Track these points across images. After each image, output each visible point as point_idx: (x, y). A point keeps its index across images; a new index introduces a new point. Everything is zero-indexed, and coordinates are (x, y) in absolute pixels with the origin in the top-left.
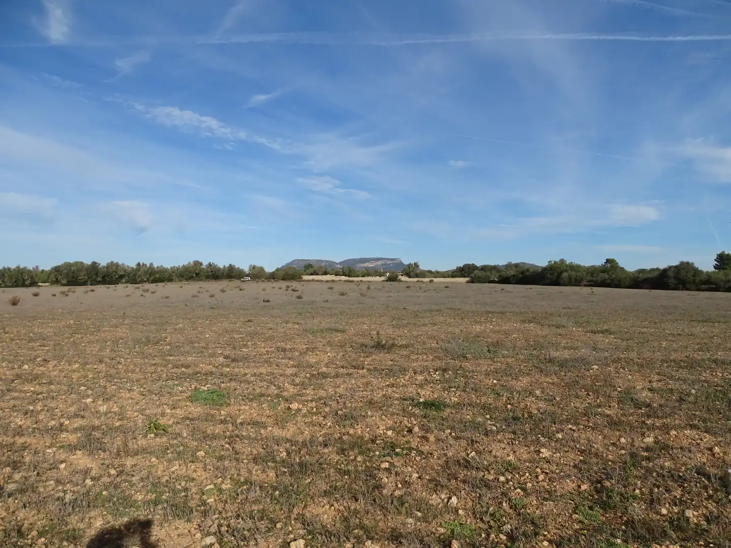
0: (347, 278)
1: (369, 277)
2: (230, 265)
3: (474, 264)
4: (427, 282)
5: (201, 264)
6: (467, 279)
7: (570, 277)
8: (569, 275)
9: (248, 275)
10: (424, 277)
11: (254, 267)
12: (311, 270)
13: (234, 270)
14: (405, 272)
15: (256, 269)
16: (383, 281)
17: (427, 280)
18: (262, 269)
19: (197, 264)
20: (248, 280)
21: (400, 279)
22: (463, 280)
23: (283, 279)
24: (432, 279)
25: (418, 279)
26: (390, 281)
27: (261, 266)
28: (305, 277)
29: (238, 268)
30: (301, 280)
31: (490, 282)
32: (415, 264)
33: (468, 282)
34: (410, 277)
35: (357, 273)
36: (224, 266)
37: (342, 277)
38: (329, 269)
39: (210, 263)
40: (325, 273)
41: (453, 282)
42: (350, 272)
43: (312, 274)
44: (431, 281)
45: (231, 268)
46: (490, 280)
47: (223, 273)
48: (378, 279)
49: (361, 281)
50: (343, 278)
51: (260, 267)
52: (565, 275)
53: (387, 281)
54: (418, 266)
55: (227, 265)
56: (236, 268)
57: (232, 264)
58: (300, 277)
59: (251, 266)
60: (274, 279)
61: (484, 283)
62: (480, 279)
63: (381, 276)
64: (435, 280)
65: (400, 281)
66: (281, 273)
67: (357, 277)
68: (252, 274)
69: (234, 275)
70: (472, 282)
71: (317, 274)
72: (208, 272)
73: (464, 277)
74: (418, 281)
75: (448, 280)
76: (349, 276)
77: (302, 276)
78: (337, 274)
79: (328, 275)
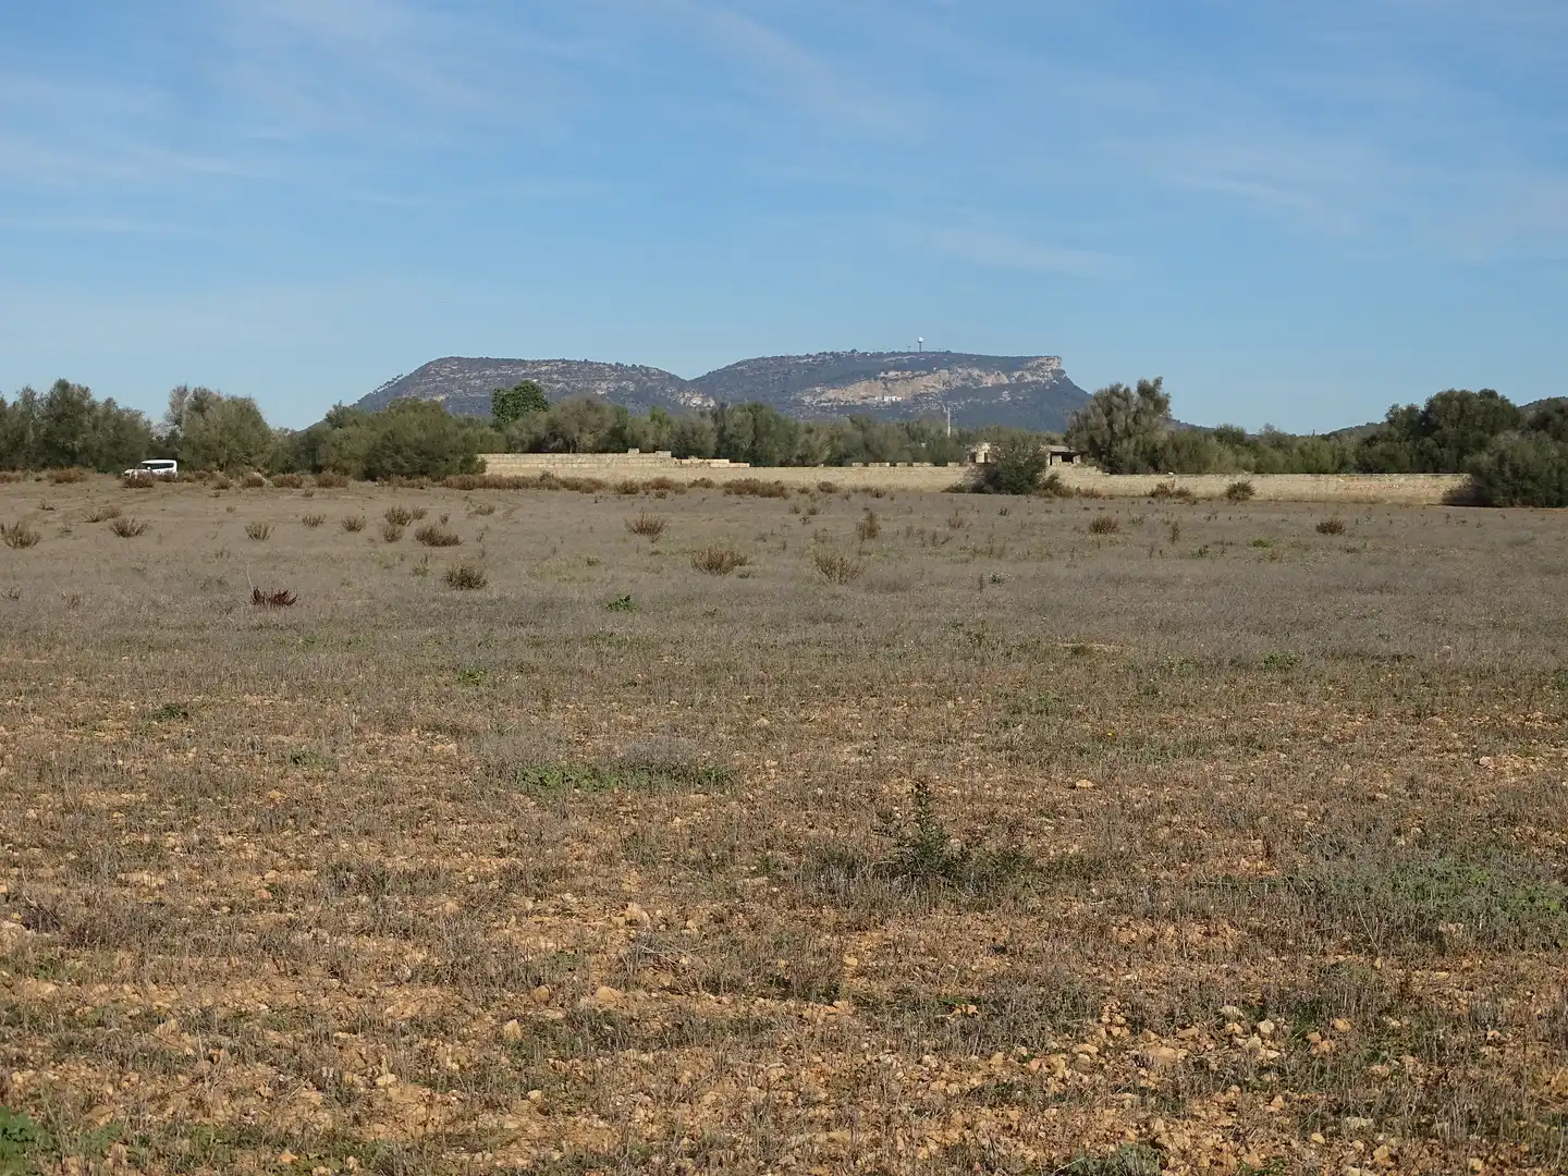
0: (743, 471)
1: (875, 468)
2: (63, 386)
3: (1491, 394)
6: (1450, 482)
9: (163, 449)
10: (1199, 466)
11: (201, 403)
12: (538, 422)
13: (87, 420)
14: (1085, 436)
15: (213, 415)
16: (958, 489)
17: (1211, 484)
18: (246, 411)
20: (167, 478)
22: (1429, 487)
23: (370, 475)
24: (1239, 479)
26: (998, 490)
27: (241, 394)
28: (500, 465)
29: (109, 402)
30: (475, 478)
32: (1143, 389)
33: (1454, 499)
34: (1113, 468)
35: (801, 440)
36: (28, 396)
37: (716, 463)
38: (639, 418)
40: (618, 441)
41: (1374, 502)
43: (537, 447)
44: (1239, 493)
45: (68, 404)
47: (22, 436)
48: (924, 476)
49: (827, 489)
50: (723, 470)
51: (234, 401)
53: (978, 489)
54: (1161, 404)
55: (44, 388)
56: (93, 406)
57: (73, 380)
58: (469, 465)
59: (182, 392)
60: (317, 469)
61: (1549, 503)
62: (1529, 485)
63: (940, 462)
64: (1266, 486)
65: (1054, 488)
66: (361, 441)
67: (803, 462)
68: (186, 441)
69: (85, 450)
70: (1478, 497)
71: (570, 447)
73: (1435, 467)
74: (1161, 493)
75: (1333, 485)
76: (756, 460)
77: (480, 457)
78: (684, 449)
79: (633, 453)
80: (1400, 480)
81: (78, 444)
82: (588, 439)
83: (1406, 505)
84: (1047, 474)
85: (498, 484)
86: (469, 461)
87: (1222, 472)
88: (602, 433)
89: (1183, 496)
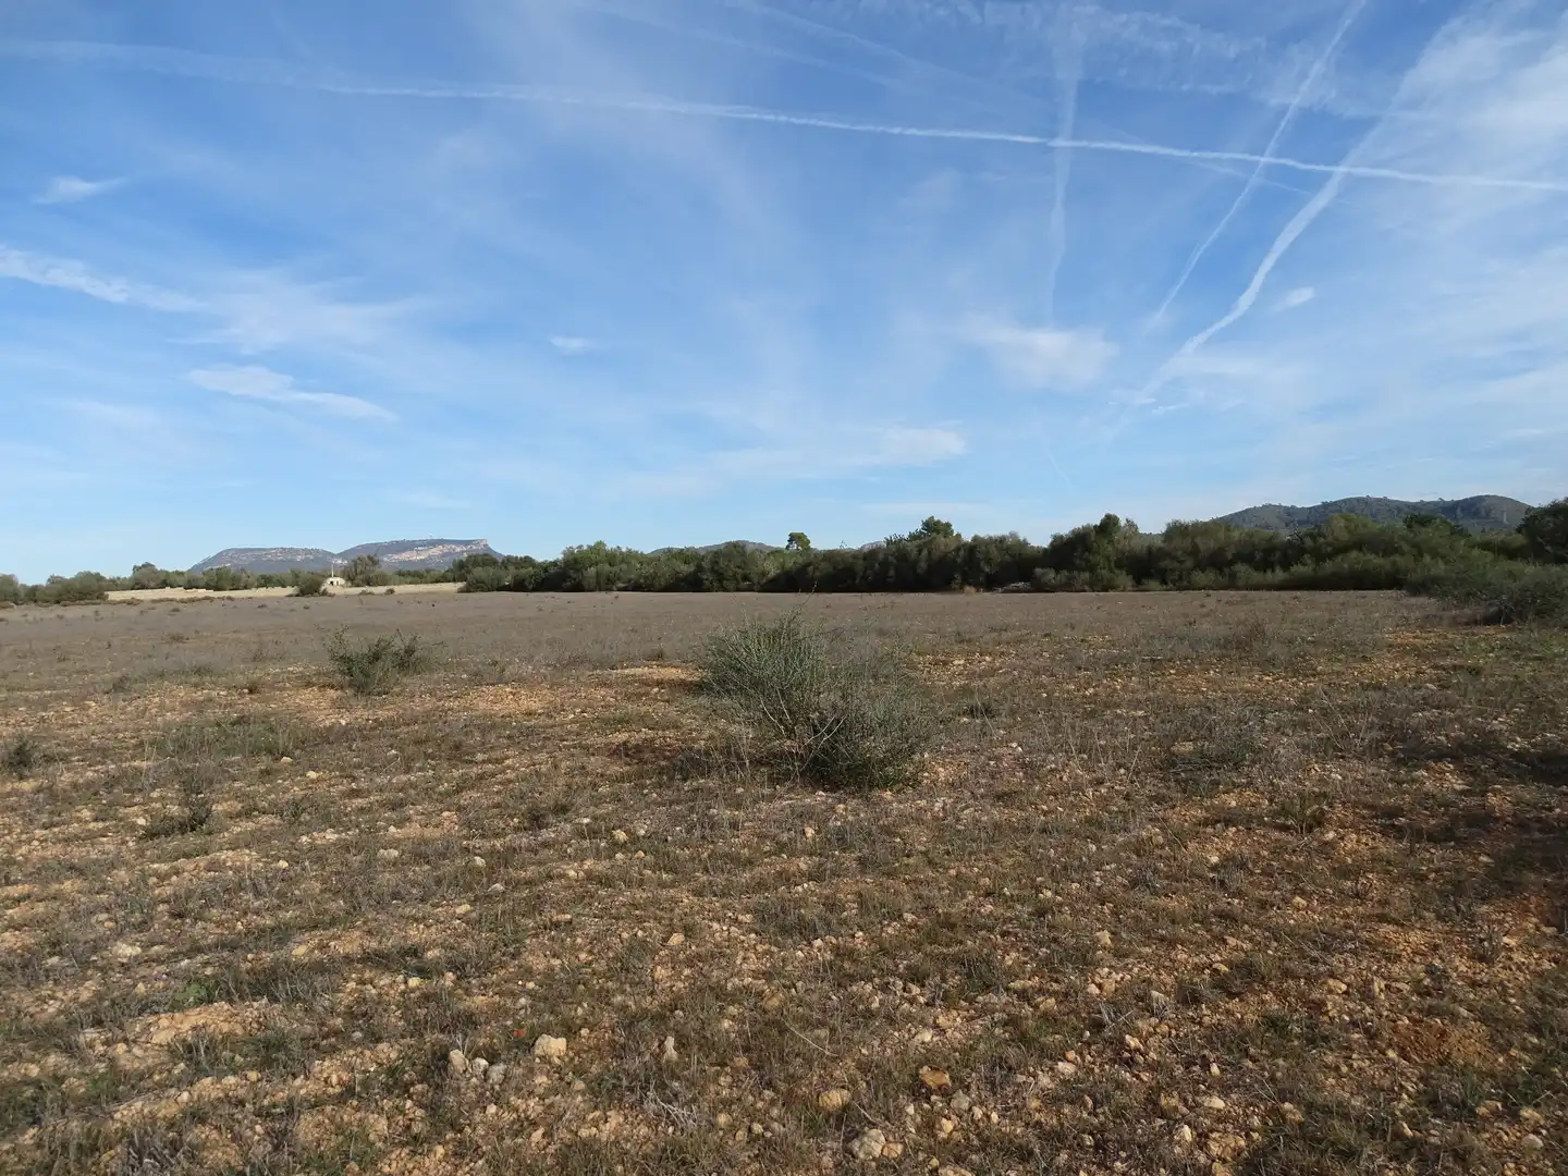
0: (211, 593)
1: (258, 590)
4: (381, 595)
6: (460, 585)
8: (597, 572)
10: (376, 584)
16: (291, 596)
17: (382, 589)
21: (324, 590)
22: (454, 587)
23: (58, 602)
24: (391, 587)
25: (363, 589)
26: (302, 595)
27: (8, 573)
28: (114, 596)
30: (102, 601)
31: (499, 589)
32: (370, 558)
33: (461, 591)
34: (354, 585)
37: (200, 591)
38: (173, 576)
40: (164, 584)
41: (436, 592)
42: (220, 579)
44: (391, 592)
46: (501, 585)
49: (230, 598)
50: (202, 593)
52: (590, 571)
53: (297, 595)
58: (101, 597)
61: (487, 590)
62: (481, 585)
63: (284, 586)
64: (399, 589)
65: (325, 593)
67: (245, 588)
70: (468, 590)
71: (143, 587)
73: (454, 581)
74: (363, 593)
75: (422, 588)
76: (217, 589)
77: (105, 593)
78: (191, 585)
79: (168, 588)
80: (442, 585)
82: (152, 584)
84: (323, 588)
85: (114, 603)
86: (102, 594)
87: (382, 584)
88: (159, 582)
89: (371, 593)
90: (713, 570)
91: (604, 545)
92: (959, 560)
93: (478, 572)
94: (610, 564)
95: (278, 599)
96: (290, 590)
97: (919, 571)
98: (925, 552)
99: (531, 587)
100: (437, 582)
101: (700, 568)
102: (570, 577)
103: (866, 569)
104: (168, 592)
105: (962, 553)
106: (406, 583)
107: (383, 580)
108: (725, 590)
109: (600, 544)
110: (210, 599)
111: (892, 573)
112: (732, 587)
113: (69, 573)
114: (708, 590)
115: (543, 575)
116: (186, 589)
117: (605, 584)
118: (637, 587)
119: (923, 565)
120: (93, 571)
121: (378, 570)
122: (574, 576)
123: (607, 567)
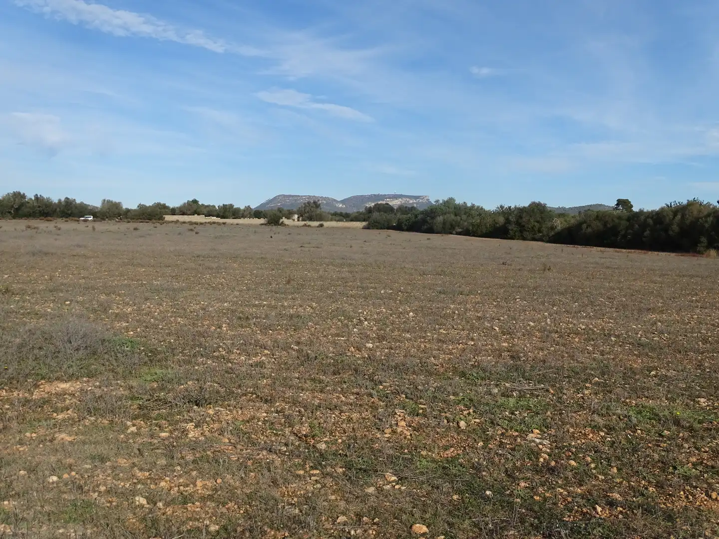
1: (246, 219)
2: (67, 198)
4: (315, 227)
5: (24, 196)
6: (364, 224)
7: (444, 223)
8: (444, 220)
9: (94, 213)
11: (109, 201)
16: (262, 224)
17: (317, 224)
18: (117, 205)
19: (18, 196)
21: (282, 222)
22: (360, 225)
24: (321, 222)
25: (305, 222)
26: (268, 225)
28: (168, 218)
30: (162, 221)
31: (388, 228)
32: (315, 202)
33: (365, 228)
36: (60, 201)
39: (37, 195)
40: (194, 213)
41: (349, 228)
42: (225, 211)
44: (321, 226)
46: (390, 225)
47: (56, 209)
50: (214, 219)
51: (116, 203)
52: (440, 219)
53: (265, 224)
55: (63, 199)
57: (70, 197)
58: (161, 218)
59: (104, 200)
61: (381, 228)
62: (377, 224)
63: (261, 218)
64: (326, 224)
65: (282, 224)
68: (100, 211)
69: (74, 213)
70: (368, 227)
71: (183, 214)
72: (34, 207)
74: (305, 225)
75: (340, 224)
76: (223, 217)
77: (164, 216)
78: (209, 215)
79: (196, 215)
80: (354, 223)
81: (70, 212)
82: (189, 213)
83: (333, 227)
84: (281, 220)
85: (168, 222)
87: (317, 221)
89: (309, 226)
90: (518, 223)
91: (454, 200)
92: (707, 225)
93: (376, 215)
94: (456, 215)
95: (255, 226)
96: (262, 221)
97: (671, 233)
98: (679, 217)
99: (406, 228)
100: (352, 220)
101: (508, 221)
102: (427, 222)
103: (627, 228)
104: (196, 218)
105: (710, 219)
106: (335, 220)
107: (320, 218)
108: (524, 239)
109: (451, 200)
110: (219, 224)
111: (647, 233)
112: (530, 236)
113: (149, 203)
114: (512, 238)
115: (413, 219)
116: (205, 216)
117: (448, 229)
118: (466, 233)
119: (675, 228)
120: (162, 203)
121: (318, 211)
122: (430, 221)
123: (453, 217)
